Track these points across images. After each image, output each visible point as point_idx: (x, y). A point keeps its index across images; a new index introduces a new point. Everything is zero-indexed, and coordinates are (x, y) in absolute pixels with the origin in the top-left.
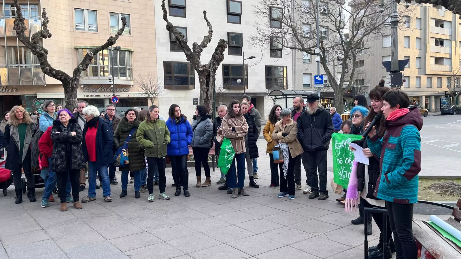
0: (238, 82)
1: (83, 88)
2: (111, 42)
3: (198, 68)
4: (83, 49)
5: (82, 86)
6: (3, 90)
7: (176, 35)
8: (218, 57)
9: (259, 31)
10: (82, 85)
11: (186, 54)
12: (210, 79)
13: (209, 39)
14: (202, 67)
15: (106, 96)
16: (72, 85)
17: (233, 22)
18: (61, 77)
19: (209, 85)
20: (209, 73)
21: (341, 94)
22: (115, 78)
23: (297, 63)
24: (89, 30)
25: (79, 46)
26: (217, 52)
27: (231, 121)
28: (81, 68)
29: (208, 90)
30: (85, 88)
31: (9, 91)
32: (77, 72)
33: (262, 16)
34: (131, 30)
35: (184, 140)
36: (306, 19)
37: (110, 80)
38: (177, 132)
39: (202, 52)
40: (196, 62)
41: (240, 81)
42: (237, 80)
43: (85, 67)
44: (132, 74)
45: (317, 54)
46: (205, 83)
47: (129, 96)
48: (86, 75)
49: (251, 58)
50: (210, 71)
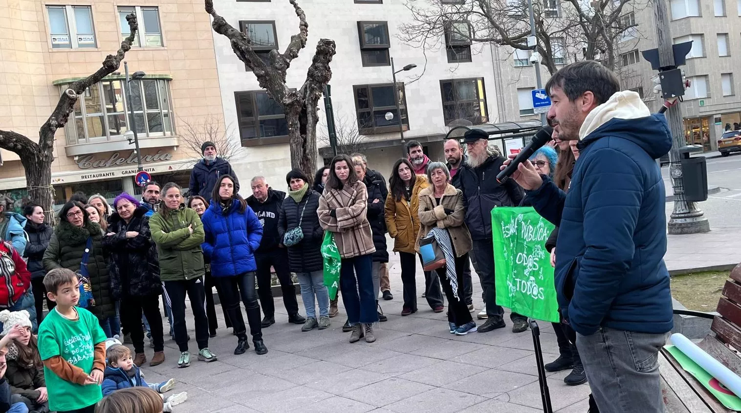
0: (386, 118)
1: (79, 161)
2: (110, 66)
3: (282, 99)
5: (76, 158)
7: (234, 40)
8: (320, 75)
9: (415, 13)
10: (76, 156)
11: (256, 75)
12: (307, 120)
13: (302, 41)
14: (289, 98)
15: (126, 172)
16: (38, 157)
18: (15, 145)
19: (307, 132)
20: (305, 106)
22: (139, 135)
23: (502, 70)
24: (80, 46)
25: (62, 80)
26: (317, 64)
28: (54, 122)
29: (305, 141)
30: (83, 161)
32: (47, 131)
34: (164, 37)
35: (242, 243)
37: (130, 140)
38: (227, 230)
39: (288, 67)
40: (278, 89)
41: (391, 116)
42: (385, 114)
43: (61, 120)
44: (174, 124)
45: (533, 48)
46: (297, 127)
47: (170, 168)
48: (81, 135)
49: (407, 68)
50: (306, 103)
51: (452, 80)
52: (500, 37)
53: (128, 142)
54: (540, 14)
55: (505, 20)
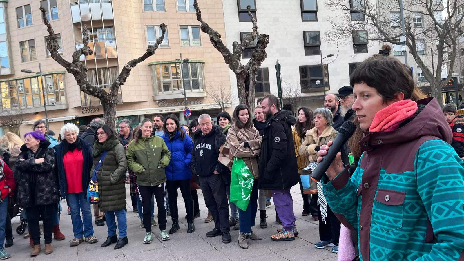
0: (316, 83)
1: (159, 103)
2: (149, 52)
3: (236, 70)
4: (155, 64)
5: (157, 102)
6: (87, 111)
7: (212, 36)
8: (258, 55)
9: (334, 25)
10: (157, 100)
11: (224, 56)
12: (249, 83)
13: (253, 36)
14: (240, 69)
15: (181, 109)
16: (109, 101)
17: (308, 20)
18: (98, 94)
19: (249, 90)
20: (248, 75)
21: (439, 87)
22: (186, 91)
25: (152, 63)
26: (257, 49)
27: (241, 134)
28: (118, 82)
29: (248, 95)
30: (161, 103)
31: (93, 111)
32: (114, 87)
33: (335, 8)
34: (202, 41)
36: (388, 4)
37: (182, 93)
40: (235, 64)
41: (319, 83)
42: (316, 81)
43: (122, 81)
44: (205, 85)
45: (403, 43)
46: (243, 87)
47: (202, 108)
48: (160, 90)
49: (329, 56)
50: (249, 72)
51: (356, 63)
52: (383, 37)
53: (181, 94)
54: (410, 24)
55: (387, 28)
